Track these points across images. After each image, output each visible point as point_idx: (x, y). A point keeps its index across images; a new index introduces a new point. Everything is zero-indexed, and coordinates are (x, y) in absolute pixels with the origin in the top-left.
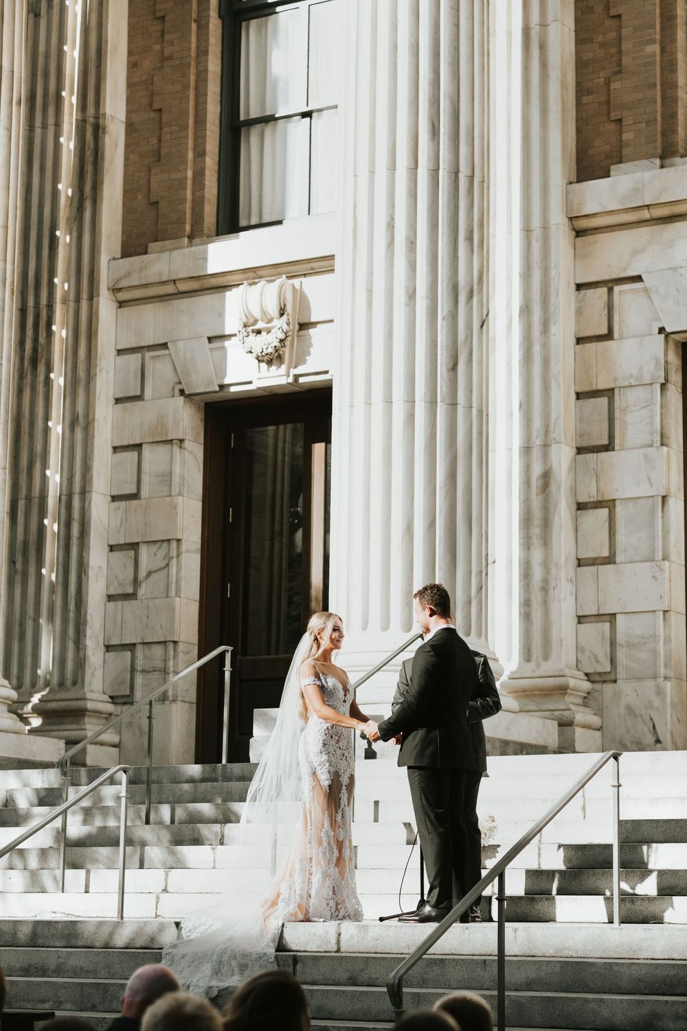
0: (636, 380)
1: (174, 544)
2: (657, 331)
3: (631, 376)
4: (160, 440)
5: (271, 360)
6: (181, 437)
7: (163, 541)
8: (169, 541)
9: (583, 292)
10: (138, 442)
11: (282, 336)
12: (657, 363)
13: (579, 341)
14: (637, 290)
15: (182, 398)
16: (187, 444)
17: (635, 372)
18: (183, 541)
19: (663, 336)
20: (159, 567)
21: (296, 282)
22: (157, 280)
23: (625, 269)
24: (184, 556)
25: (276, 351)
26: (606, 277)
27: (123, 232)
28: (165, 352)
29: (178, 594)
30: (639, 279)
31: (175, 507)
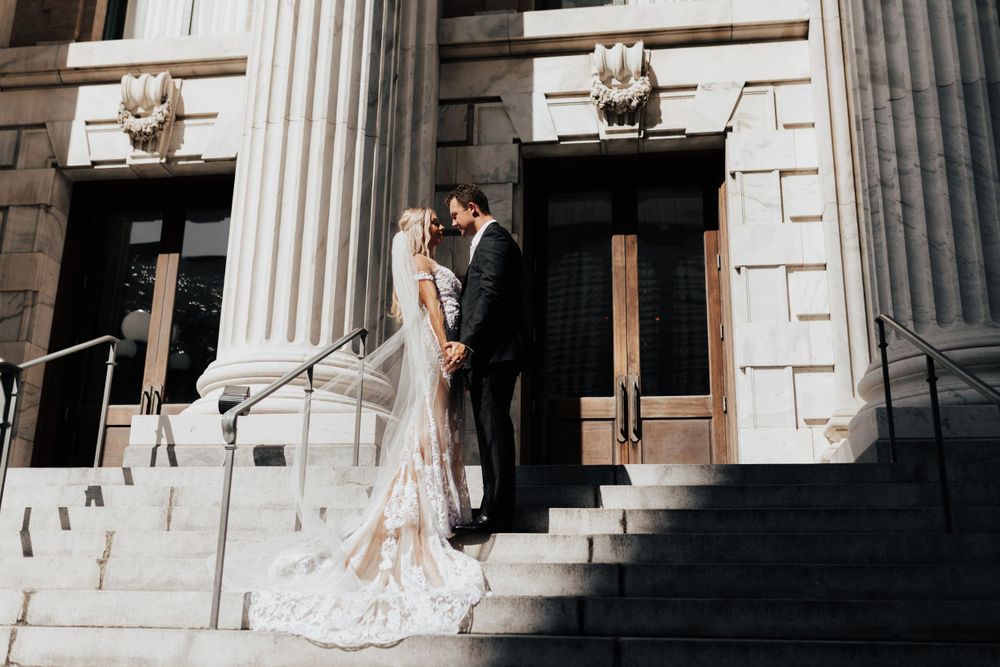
0: (493, 179)
1: (30, 295)
2: (511, 141)
3: (488, 175)
4: (28, 203)
5: (147, 141)
6: (48, 202)
7: (19, 292)
8: (25, 291)
9: (446, 107)
10: (5, 204)
11: (162, 118)
12: (512, 165)
13: (440, 144)
14: (495, 108)
15: (53, 170)
16: (53, 210)
17: (492, 172)
18: (40, 294)
19: (517, 145)
20: (12, 314)
21: (178, 81)
22: (43, 69)
23: (486, 91)
24: (38, 306)
25: (154, 132)
26: (468, 96)
27: (13, 32)
28: (43, 130)
29: (28, 339)
30: (498, 99)
31: (36, 261)
